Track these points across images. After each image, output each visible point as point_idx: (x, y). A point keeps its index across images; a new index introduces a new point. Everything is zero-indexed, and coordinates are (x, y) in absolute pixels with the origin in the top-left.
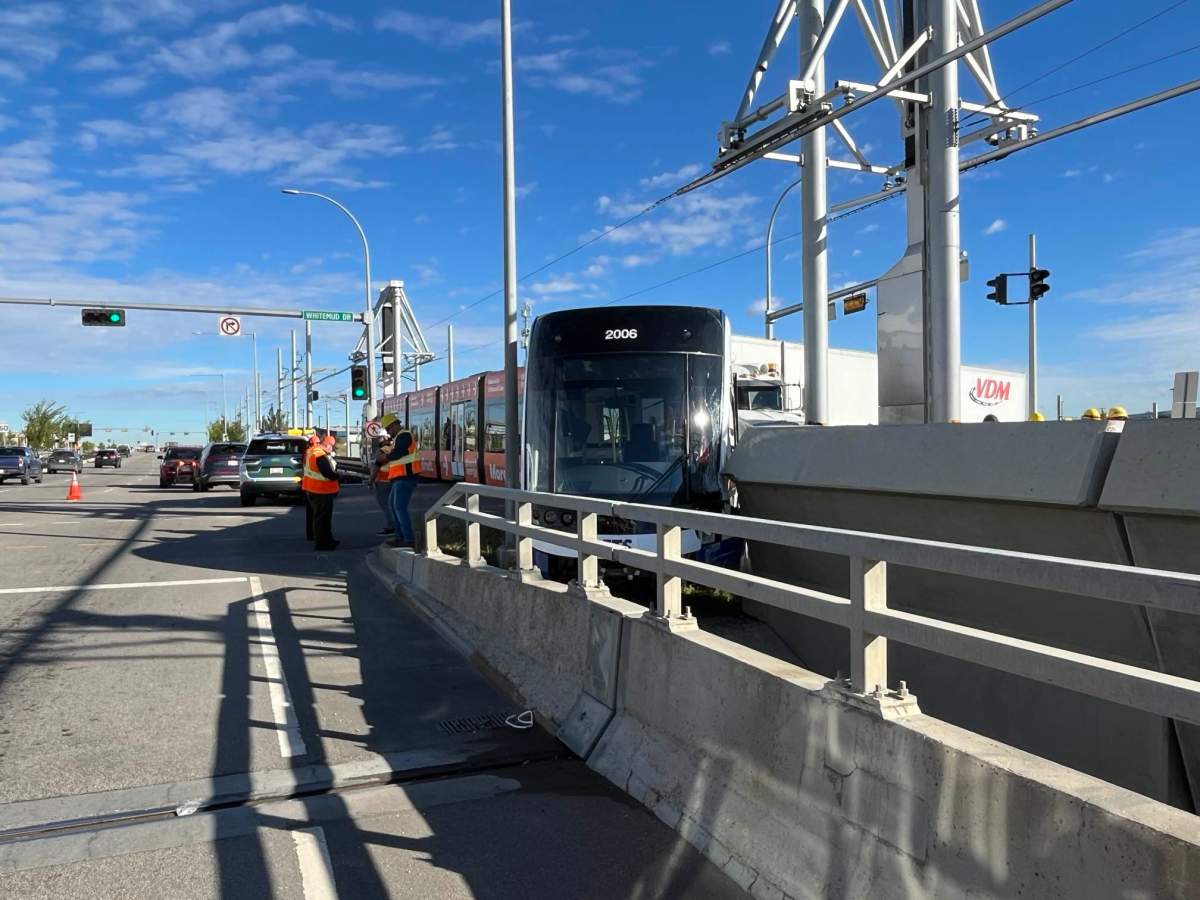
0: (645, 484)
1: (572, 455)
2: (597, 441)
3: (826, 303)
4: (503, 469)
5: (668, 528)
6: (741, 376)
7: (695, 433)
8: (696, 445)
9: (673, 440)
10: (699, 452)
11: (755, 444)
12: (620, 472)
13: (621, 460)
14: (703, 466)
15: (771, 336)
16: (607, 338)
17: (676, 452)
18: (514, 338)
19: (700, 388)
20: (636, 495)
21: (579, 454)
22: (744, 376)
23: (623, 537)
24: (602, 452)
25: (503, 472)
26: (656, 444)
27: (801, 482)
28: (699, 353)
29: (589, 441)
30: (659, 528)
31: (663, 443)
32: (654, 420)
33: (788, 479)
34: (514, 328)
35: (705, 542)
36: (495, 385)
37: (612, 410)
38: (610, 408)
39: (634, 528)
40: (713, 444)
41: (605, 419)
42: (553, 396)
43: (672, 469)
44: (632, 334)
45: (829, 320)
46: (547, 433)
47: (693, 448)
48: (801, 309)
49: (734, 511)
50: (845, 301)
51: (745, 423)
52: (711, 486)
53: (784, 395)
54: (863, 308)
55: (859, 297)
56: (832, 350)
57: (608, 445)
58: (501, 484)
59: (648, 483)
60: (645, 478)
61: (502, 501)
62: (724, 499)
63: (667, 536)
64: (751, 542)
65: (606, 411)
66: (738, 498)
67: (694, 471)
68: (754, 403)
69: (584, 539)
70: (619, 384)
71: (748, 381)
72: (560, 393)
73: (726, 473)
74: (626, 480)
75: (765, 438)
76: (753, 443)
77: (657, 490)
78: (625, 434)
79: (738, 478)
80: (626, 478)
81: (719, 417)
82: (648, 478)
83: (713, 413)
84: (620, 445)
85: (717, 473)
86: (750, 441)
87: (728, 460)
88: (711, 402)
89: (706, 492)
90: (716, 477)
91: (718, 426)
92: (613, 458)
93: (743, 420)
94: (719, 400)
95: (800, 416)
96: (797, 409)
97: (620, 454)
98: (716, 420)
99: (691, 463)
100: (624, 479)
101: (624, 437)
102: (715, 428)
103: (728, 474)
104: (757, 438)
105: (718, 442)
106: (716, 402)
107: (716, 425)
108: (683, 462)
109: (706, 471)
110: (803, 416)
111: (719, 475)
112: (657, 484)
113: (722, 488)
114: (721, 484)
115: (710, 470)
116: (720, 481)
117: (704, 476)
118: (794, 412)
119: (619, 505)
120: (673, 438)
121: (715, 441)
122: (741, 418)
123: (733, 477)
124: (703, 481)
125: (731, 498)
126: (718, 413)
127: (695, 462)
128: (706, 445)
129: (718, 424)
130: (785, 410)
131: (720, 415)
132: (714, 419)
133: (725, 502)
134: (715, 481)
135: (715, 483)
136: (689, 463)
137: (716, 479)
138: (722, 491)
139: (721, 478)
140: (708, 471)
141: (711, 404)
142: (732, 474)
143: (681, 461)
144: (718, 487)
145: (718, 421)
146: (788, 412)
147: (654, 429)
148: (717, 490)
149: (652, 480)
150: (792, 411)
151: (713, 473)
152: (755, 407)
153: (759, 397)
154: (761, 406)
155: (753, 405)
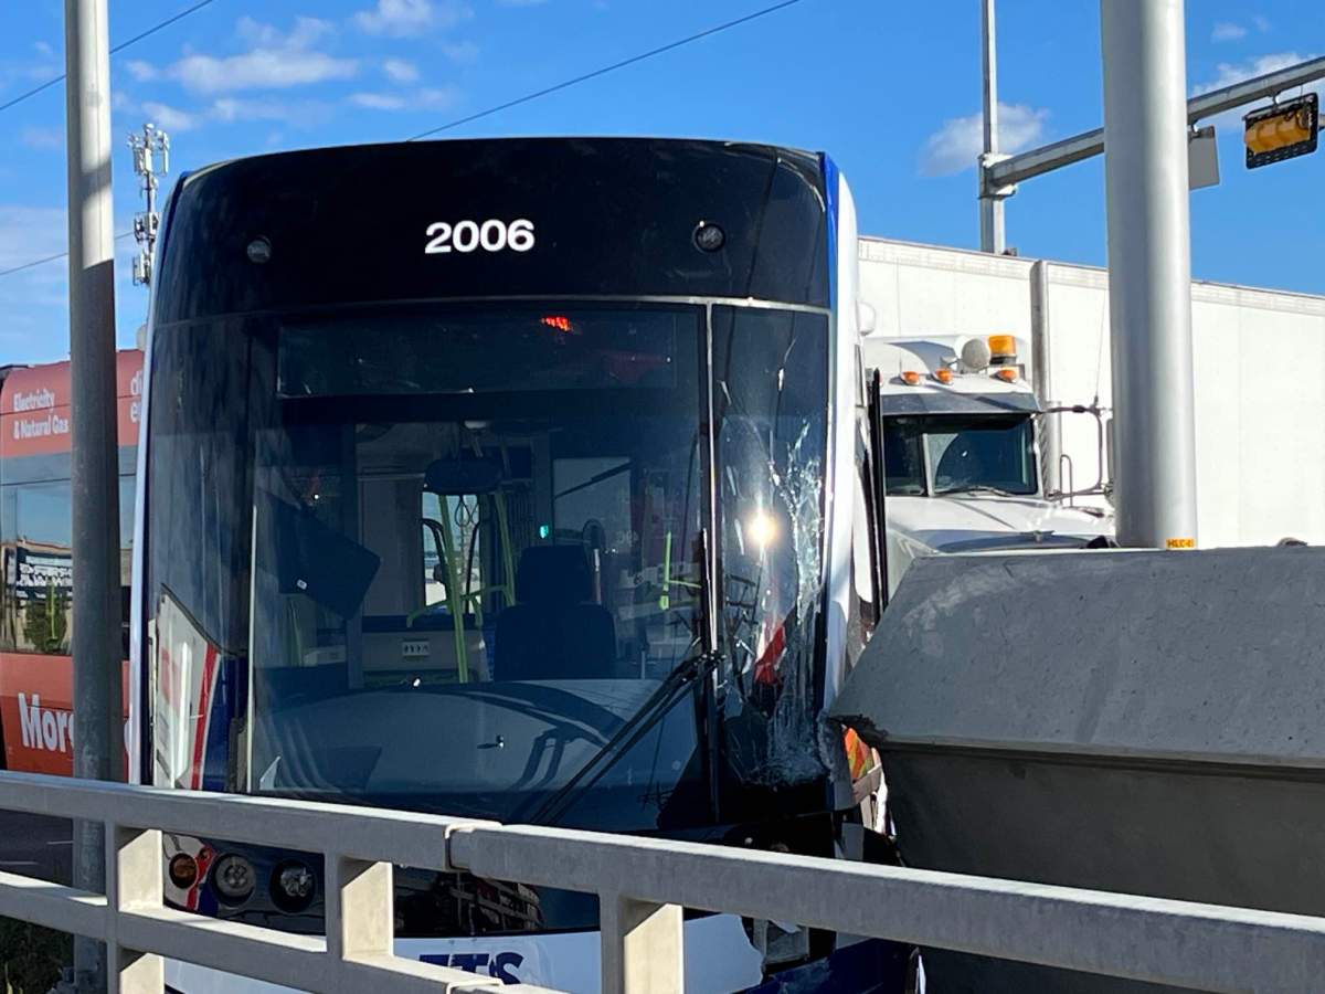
0: (565, 759)
1: (311, 659)
2: (397, 610)
3: (1185, 129)
4: (69, 710)
5: (639, 910)
6: (896, 381)
7: (739, 575)
8: (742, 618)
9: (664, 603)
10: (752, 643)
11: (941, 614)
12: (483, 718)
13: (486, 674)
14: (766, 692)
15: (1000, 244)
16: (431, 249)
17: (674, 645)
18: (102, 247)
19: (754, 422)
20: (536, 794)
21: (338, 654)
22: (907, 379)
23: (493, 946)
24: (419, 649)
25: (65, 721)
26: (605, 617)
27: (1102, 741)
28: (751, 302)
29: (372, 606)
30: (608, 913)
31: (628, 613)
32: (596, 535)
33: (1056, 733)
34: (102, 213)
35: (778, 958)
36: (37, 414)
37: (453, 500)
38: (443, 493)
39: (532, 911)
40: (801, 615)
41: (427, 530)
42: (244, 447)
43: (659, 704)
44: (517, 235)
45: (1191, 188)
46: (222, 574)
47: (730, 628)
48: (1099, 149)
49: (876, 850)
50: (1250, 122)
51: (911, 541)
52: (793, 762)
53: (1045, 443)
54: (1310, 146)
55: (1295, 108)
56: (1205, 290)
57: (438, 621)
58: (55, 763)
59: (578, 753)
60: (565, 734)
61: (64, 826)
62: (840, 804)
63: (635, 940)
64: (933, 956)
65: (430, 505)
66: (888, 804)
67: (735, 709)
68: (942, 470)
69: (348, 956)
70: (470, 408)
71: (917, 397)
72: (271, 438)
73: (845, 713)
74: (502, 745)
75: (976, 594)
76: (936, 608)
77: (608, 781)
78: (500, 584)
79: (884, 733)
80: (502, 739)
81: (820, 525)
82: (578, 737)
83: (798, 506)
84: (479, 622)
85: (816, 716)
86: (928, 601)
87: (854, 665)
88: (790, 470)
89: (776, 784)
90: (809, 729)
91: (815, 552)
92: (457, 670)
93: (905, 531)
94: (818, 464)
95: (1099, 515)
96: (1089, 492)
97: (479, 651)
98: (809, 531)
99: (726, 681)
100: (495, 742)
101: (494, 594)
102: (808, 560)
103: (853, 717)
104: (950, 593)
105: (817, 609)
106: (810, 468)
107: (810, 551)
108: (696, 678)
109: (776, 708)
110: (1110, 516)
111: (821, 721)
112: (609, 757)
113: (831, 766)
114: (828, 750)
115: (791, 705)
116: (825, 741)
117: (770, 727)
118: (1079, 501)
119: (470, 830)
120: (665, 594)
121: (806, 606)
122: (894, 526)
123: (868, 727)
124: (766, 745)
125: (865, 804)
126: (818, 509)
127: (740, 680)
128: (775, 617)
129: (818, 547)
130: (1048, 495)
131: (823, 515)
132: (804, 528)
133: (845, 818)
134: (808, 741)
135: (810, 750)
136: (719, 684)
137: (810, 733)
138: (831, 778)
139: (827, 730)
140: (784, 707)
141: (789, 476)
142: (864, 716)
143: (691, 676)
144: (818, 764)
145: (818, 536)
146: (1058, 502)
147: (597, 563)
148: (814, 771)
149: (592, 742)
150: (1075, 498)
151: (801, 714)
152: (946, 485)
153: (957, 452)
154: (965, 480)
155: (940, 480)
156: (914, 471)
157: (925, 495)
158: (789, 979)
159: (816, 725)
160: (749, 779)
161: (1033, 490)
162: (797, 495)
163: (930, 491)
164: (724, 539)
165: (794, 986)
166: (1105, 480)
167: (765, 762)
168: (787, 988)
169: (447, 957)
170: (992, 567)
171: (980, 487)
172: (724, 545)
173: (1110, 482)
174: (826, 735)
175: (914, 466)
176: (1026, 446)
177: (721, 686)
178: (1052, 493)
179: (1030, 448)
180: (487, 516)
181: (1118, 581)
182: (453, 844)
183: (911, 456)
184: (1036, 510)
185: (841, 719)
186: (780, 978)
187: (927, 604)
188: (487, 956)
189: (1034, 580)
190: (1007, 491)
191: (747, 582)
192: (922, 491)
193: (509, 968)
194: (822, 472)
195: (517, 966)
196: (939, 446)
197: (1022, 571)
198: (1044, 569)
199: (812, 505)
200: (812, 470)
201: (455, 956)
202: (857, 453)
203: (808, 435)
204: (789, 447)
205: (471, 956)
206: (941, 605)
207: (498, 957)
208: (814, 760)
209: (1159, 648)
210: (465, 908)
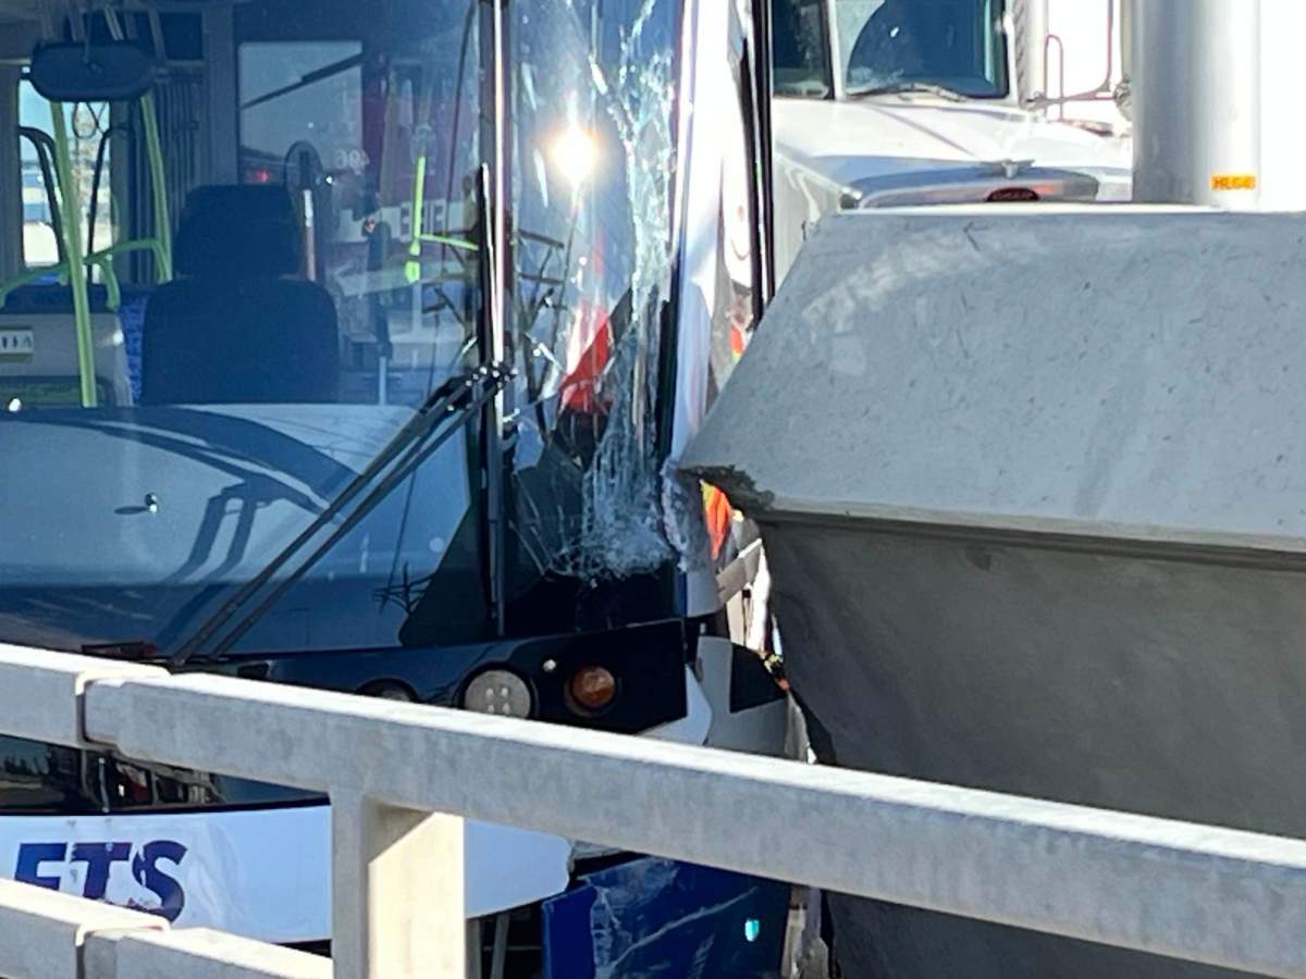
5: (393, 820)
8: (542, 304)
9: (412, 272)
10: (559, 345)
11: (862, 307)
13: (126, 387)
23: (137, 830)
24: (15, 342)
26: (321, 300)
33: (1042, 500)
40: (639, 306)
43: (409, 447)
47: (523, 321)
51: (806, 173)
52: (622, 539)
53: (1021, 16)
59: (277, 525)
60: (256, 492)
62: (694, 607)
66: (770, 601)
67: (528, 456)
73: (707, 462)
74: (153, 508)
75: (921, 275)
76: (853, 296)
77: (328, 568)
78: (143, 237)
79: (769, 495)
80: (154, 498)
81: (670, 161)
82: (279, 497)
83: (637, 128)
84: (114, 300)
85: (659, 467)
86: (842, 286)
87: (721, 385)
88: (623, 71)
89: (596, 576)
90: (648, 489)
91: (662, 204)
92: (79, 378)
93: (799, 157)
94: (669, 62)
95: (1105, 133)
96: (1091, 96)
97: (114, 348)
98: (653, 170)
99: (517, 411)
100: (143, 504)
101: (134, 254)
102: (649, 218)
103: (718, 469)
104: (877, 274)
105: (665, 296)
106: (656, 67)
107: (654, 201)
108: (469, 406)
109: (596, 454)
110: (1123, 136)
111: (668, 474)
112: (329, 530)
113: (683, 547)
114: (680, 522)
115: (621, 449)
116: (673, 506)
117: (586, 486)
118: (1073, 110)
119: (118, 682)
120: (414, 258)
121: (647, 290)
122: (783, 148)
123: (743, 485)
124: (580, 511)
125: (734, 605)
126: (667, 134)
127: (539, 408)
128: (597, 301)
129: (666, 193)
130: (1025, 101)
131: (675, 141)
132: (645, 165)
133: (703, 628)
134: (647, 506)
135: (649, 520)
136: (505, 414)
137: (650, 495)
138: (683, 566)
139: (678, 490)
140: (609, 453)
141: (622, 81)
142: (737, 469)
143: (460, 404)
144: (662, 543)
145: (667, 176)
146: (1039, 113)
147: (309, 213)
148: (657, 554)
149: (301, 505)
150: (1067, 105)
151: (637, 464)
152: (864, 81)
153: (884, 27)
154: (895, 74)
155: (856, 73)
156: (814, 59)
157: (831, 96)
158: (611, 882)
159: (660, 481)
160: (551, 566)
161: (1001, 92)
162: (635, 111)
163: (839, 92)
164: (516, 181)
165: (619, 893)
166: (1117, 78)
167: (577, 541)
168: (607, 896)
169: (63, 847)
170: (946, 233)
171: (918, 86)
172: (516, 191)
173: (1125, 81)
174: (675, 497)
175: (813, 49)
176: (993, 20)
177: (509, 418)
178: (1032, 97)
179: (998, 23)
180: (124, 119)
181: (1146, 260)
182: (89, 704)
183: (809, 33)
184: (1005, 124)
185: (700, 472)
186: (596, 881)
187: (839, 292)
188: (128, 846)
189: (1011, 255)
190: (961, 94)
191: (550, 242)
192: (826, 91)
193: (163, 865)
194: (675, 72)
195: (177, 860)
196: (855, 19)
197: (994, 240)
198: (1029, 240)
199: (658, 127)
200: (659, 72)
201: (78, 845)
202: (731, 43)
203: (653, 15)
204: (622, 33)
205: (104, 845)
206: (862, 293)
207: (146, 848)
208: (656, 537)
209: (1208, 370)
210: (93, 769)
